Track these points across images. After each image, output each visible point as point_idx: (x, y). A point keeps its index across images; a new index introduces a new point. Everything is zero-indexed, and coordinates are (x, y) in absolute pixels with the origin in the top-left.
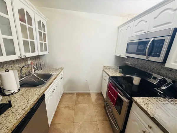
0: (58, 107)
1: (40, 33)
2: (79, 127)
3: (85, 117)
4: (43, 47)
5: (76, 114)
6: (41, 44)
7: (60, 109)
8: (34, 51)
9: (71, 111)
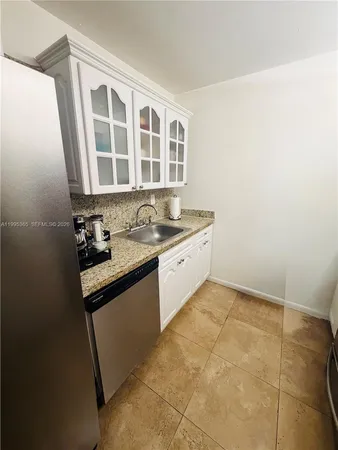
0: (187, 303)
1: (172, 146)
2: (222, 371)
3: (246, 358)
4: (176, 171)
5: (222, 337)
6: (172, 167)
7: (190, 309)
8: (157, 179)
9: (215, 326)
